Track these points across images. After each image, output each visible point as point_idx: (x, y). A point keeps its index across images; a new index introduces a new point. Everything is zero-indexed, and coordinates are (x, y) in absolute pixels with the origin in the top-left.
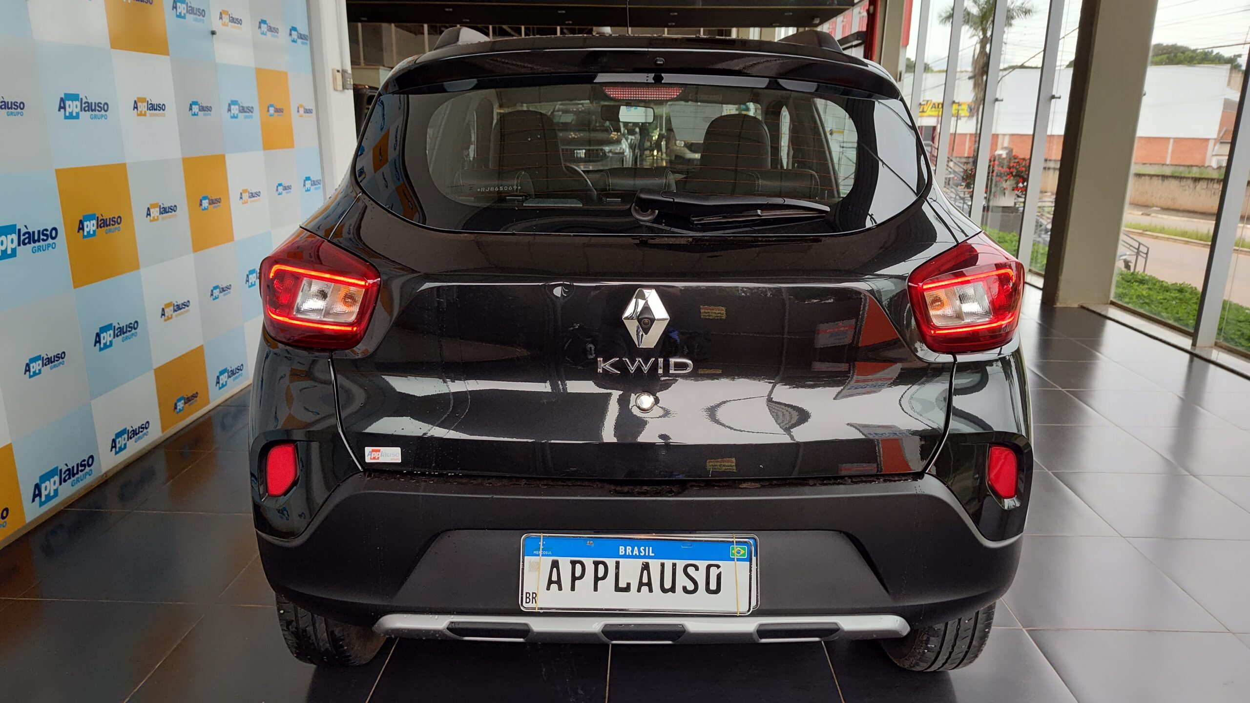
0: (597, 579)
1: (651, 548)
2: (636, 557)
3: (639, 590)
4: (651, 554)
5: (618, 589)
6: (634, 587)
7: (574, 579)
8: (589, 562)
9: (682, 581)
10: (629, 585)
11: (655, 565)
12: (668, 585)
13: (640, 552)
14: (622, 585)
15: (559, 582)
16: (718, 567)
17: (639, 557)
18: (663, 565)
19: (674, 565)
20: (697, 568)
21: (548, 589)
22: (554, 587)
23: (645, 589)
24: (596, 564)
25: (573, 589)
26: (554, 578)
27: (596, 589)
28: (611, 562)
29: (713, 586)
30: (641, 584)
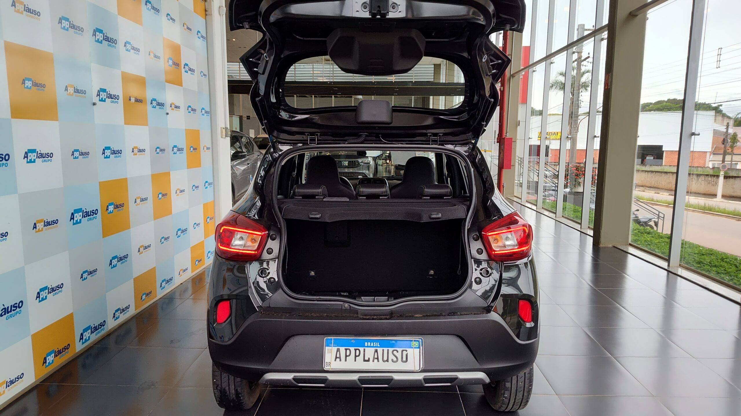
0: (356, 356)
1: (378, 343)
2: (372, 347)
3: (373, 361)
4: (379, 346)
5: (365, 361)
6: (371, 360)
7: (346, 356)
8: (352, 349)
9: (391, 357)
10: (369, 358)
11: (380, 350)
12: (385, 359)
13: (374, 345)
14: (366, 359)
15: (340, 358)
16: (406, 351)
17: (374, 347)
18: (383, 350)
19: (388, 350)
20: (398, 352)
21: (335, 360)
22: (338, 360)
23: (376, 360)
24: (356, 350)
25: (346, 360)
26: (338, 356)
27: (355, 361)
28: (362, 349)
29: (404, 359)
30: (374, 358)
